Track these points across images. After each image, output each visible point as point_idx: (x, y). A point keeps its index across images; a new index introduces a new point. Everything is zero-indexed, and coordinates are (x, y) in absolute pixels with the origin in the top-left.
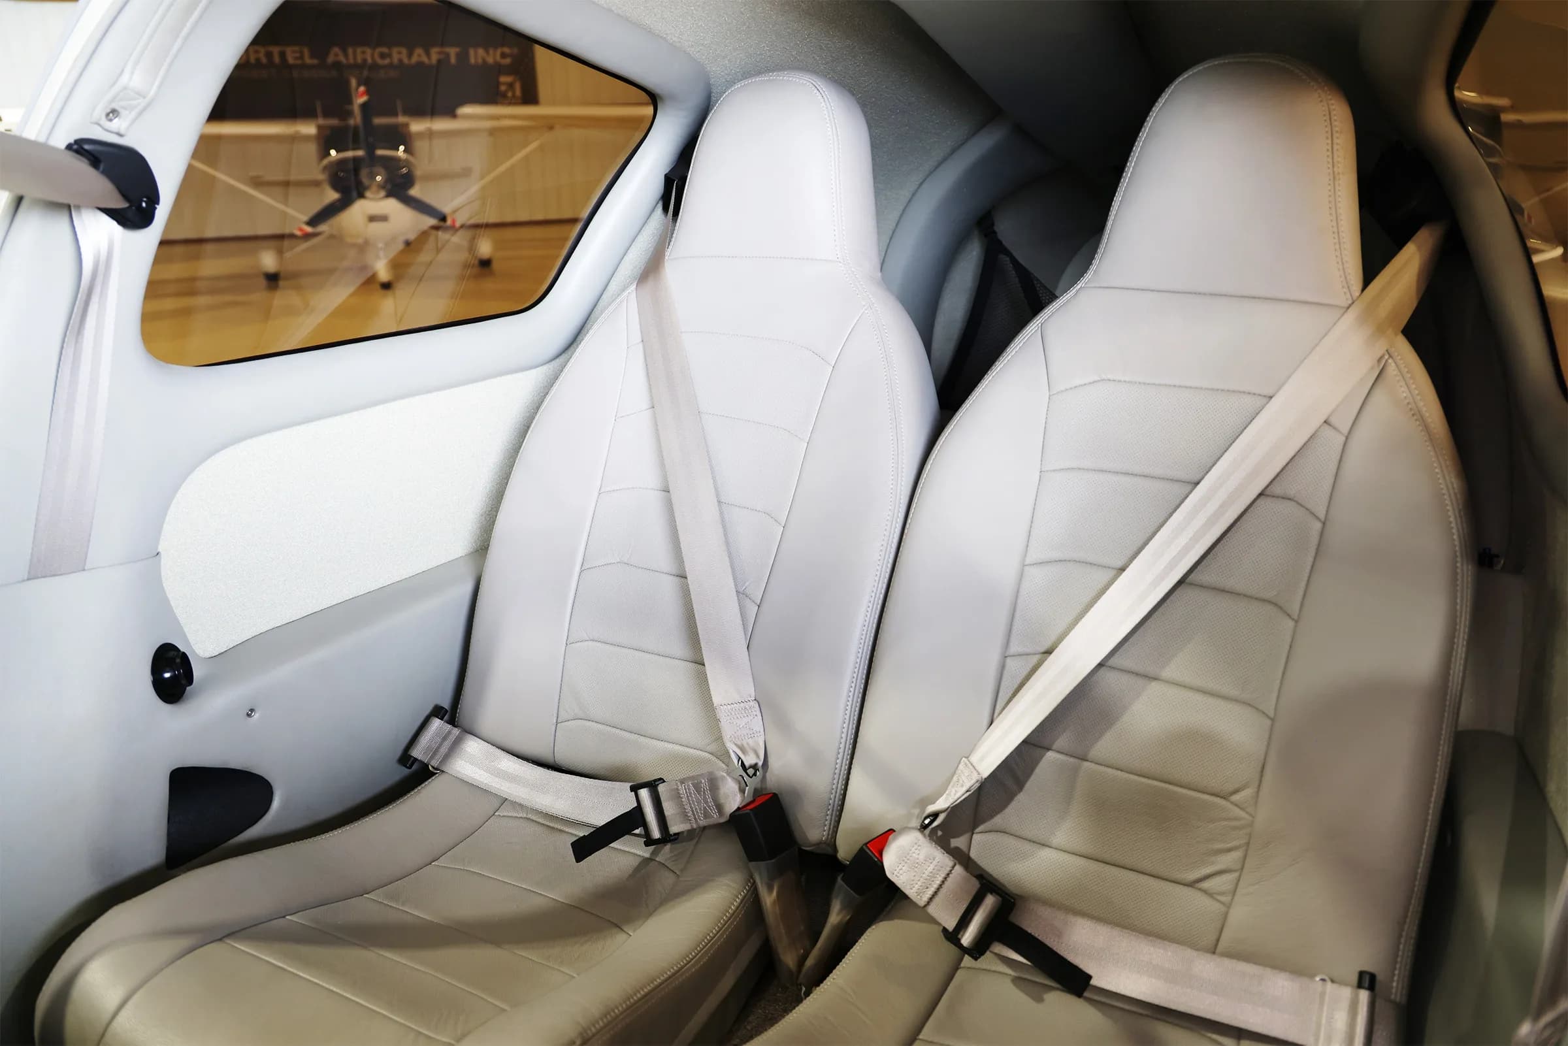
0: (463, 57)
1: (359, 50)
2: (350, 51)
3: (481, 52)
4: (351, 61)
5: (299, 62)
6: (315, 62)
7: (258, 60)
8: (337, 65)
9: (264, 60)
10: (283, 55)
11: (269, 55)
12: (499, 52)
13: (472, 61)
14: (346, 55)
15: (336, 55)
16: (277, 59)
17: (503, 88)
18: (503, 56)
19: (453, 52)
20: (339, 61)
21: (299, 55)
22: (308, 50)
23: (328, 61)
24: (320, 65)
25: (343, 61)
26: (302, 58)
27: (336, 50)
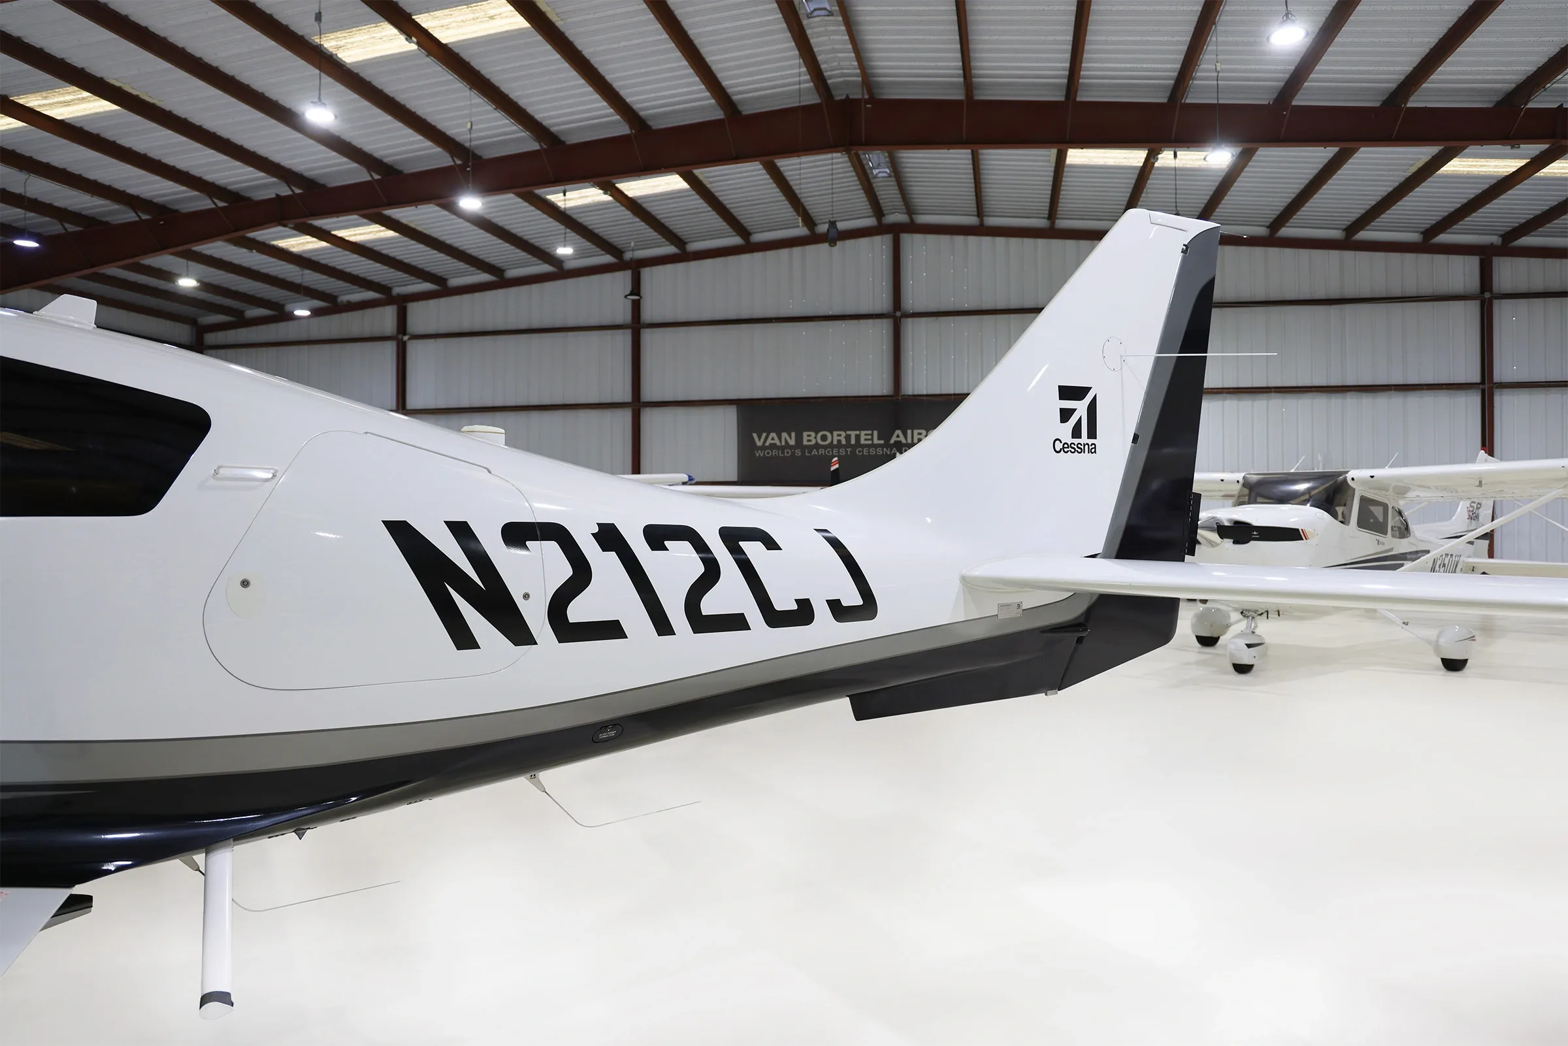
1: (916, 432)
2: (909, 432)
4: (909, 441)
5: (870, 442)
6: (882, 442)
7: (839, 441)
8: (898, 444)
9: (844, 442)
10: (858, 437)
11: (848, 438)
14: (906, 437)
15: (898, 435)
16: (853, 442)
20: (900, 442)
21: (870, 437)
22: (875, 433)
23: (892, 441)
24: (887, 445)
25: (904, 441)
26: (872, 439)
27: (898, 432)
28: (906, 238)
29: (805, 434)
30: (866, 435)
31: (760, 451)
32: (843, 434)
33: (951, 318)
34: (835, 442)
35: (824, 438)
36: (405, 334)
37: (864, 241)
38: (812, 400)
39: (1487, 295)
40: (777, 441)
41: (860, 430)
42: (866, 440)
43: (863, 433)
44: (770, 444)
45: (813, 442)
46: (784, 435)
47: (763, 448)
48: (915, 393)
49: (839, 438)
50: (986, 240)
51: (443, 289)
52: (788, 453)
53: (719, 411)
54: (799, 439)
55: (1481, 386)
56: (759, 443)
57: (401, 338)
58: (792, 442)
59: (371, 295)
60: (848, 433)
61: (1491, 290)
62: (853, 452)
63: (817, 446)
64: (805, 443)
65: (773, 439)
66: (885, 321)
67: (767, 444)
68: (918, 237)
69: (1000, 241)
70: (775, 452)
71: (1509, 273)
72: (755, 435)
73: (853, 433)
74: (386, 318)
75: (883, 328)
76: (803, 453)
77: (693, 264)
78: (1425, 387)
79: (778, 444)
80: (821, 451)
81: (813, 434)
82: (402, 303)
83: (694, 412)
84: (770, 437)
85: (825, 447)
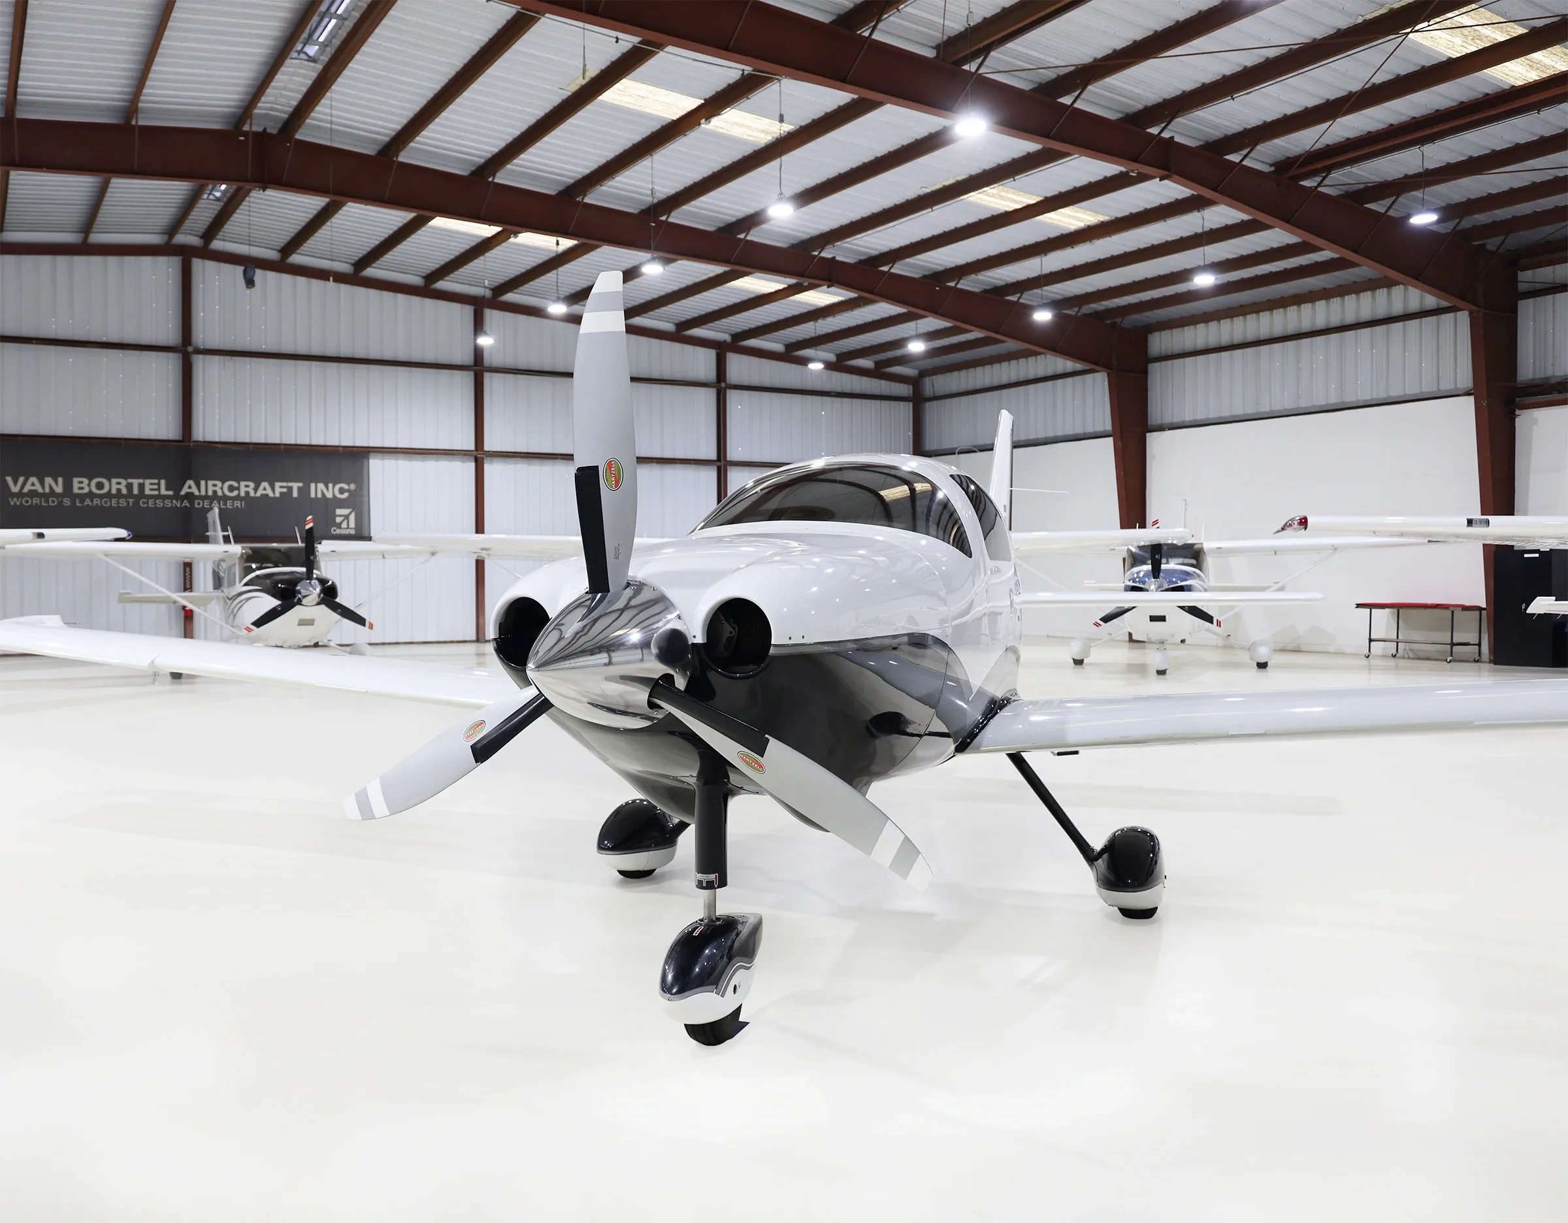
0: (304, 491)
1: (210, 483)
2: (203, 483)
3: (321, 486)
4: (203, 493)
5: (156, 493)
6: (171, 493)
7: (119, 490)
8: (190, 496)
9: (124, 491)
10: (141, 486)
11: (129, 487)
12: (338, 486)
13: (313, 495)
14: (199, 487)
15: (189, 487)
16: (136, 491)
17: (338, 520)
18: (342, 491)
19: (295, 486)
20: (193, 493)
21: (156, 487)
22: (163, 482)
23: (183, 493)
24: (177, 496)
25: (197, 493)
26: (159, 489)
27: (190, 482)
28: (198, 264)
29: (76, 480)
30: (151, 484)
31: (15, 499)
32: (124, 482)
33: (248, 359)
34: (114, 491)
35: (100, 486)
37: (146, 261)
38: (84, 440)
39: (723, 385)
40: (38, 487)
41: (145, 478)
42: (152, 490)
43: (148, 482)
44: (30, 491)
45: (86, 490)
46: (49, 480)
47: (20, 495)
48: (207, 440)
49: (119, 486)
50: (286, 278)
52: (53, 502)
54: (68, 486)
55: (719, 463)
56: (15, 489)
58: (59, 489)
60: (130, 481)
61: (725, 381)
62: (136, 503)
63: (91, 495)
64: (76, 491)
65: (33, 485)
66: (171, 355)
67: (25, 490)
68: (210, 265)
69: (301, 280)
70: (36, 501)
71: (739, 367)
72: (9, 479)
73: (136, 482)
75: (169, 365)
76: (73, 502)
78: (678, 461)
79: (40, 490)
80: (96, 502)
81: (86, 481)
84: (30, 482)
85: (101, 497)
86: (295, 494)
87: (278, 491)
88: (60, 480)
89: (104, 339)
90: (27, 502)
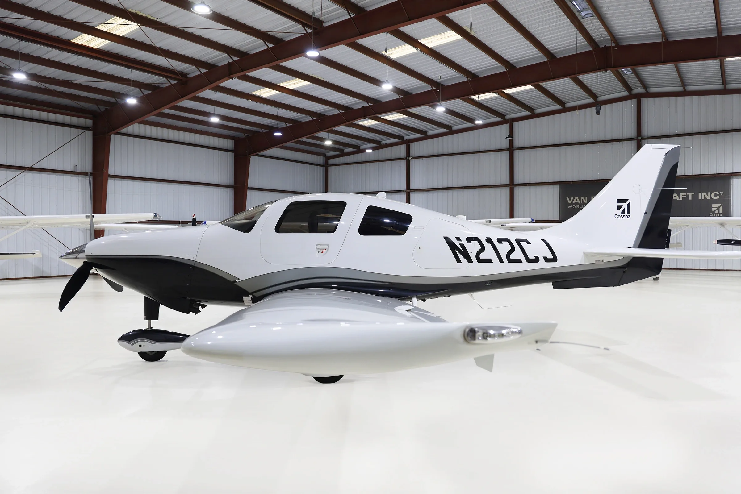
0: (695, 197)
3: (704, 194)
12: (713, 194)
13: (700, 198)
17: (714, 209)
18: (715, 195)
19: (690, 195)
28: (644, 101)
31: (570, 206)
33: (668, 138)
36: (409, 157)
37: (622, 104)
38: (595, 181)
40: (578, 201)
46: (582, 198)
47: (572, 204)
50: (687, 98)
51: (425, 136)
53: (551, 187)
54: (589, 200)
56: (570, 202)
57: (408, 158)
58: (586, 201)
59: (395, 140)
65: (576, 200)
66: (633, 141)
67: (574, 202)
68: (651, 100)
70: (577, 206)
72: (568, 198)
74: (401, 150)
75: (632, 146)
77: (538, 119)
79: (579, 202)
82: (408, 143)
83: (539, 188)
84: (575, 199)
86: (690, 198)
87: (681, 197)
88: (586, 198)
89: (605, 139)
90: (574, 207)
